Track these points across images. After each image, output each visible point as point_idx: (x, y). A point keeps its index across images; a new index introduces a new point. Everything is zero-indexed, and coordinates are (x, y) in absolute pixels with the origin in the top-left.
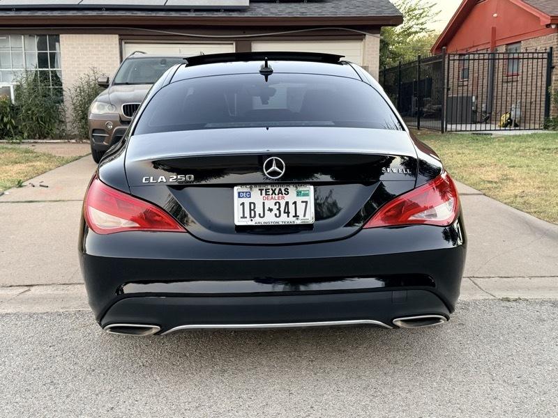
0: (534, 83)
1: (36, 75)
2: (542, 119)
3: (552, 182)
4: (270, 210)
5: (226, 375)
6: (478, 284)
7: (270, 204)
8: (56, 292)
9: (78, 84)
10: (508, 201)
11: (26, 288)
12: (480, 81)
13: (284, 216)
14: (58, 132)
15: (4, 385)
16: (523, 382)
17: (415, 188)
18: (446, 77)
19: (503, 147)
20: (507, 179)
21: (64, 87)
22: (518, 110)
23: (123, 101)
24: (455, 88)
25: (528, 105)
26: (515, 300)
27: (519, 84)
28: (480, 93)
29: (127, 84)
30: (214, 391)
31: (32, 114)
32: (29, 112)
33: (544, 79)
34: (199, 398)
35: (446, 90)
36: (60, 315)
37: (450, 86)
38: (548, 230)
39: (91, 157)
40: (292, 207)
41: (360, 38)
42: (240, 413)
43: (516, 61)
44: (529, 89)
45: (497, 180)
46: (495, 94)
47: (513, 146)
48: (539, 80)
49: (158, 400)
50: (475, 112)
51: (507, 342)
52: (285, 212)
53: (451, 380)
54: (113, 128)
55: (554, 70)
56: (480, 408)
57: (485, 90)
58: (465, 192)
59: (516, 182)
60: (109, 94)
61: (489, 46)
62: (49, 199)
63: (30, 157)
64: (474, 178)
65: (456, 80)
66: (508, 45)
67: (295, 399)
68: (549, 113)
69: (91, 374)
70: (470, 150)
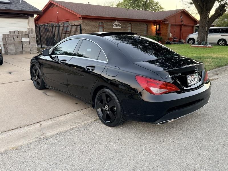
7: (192, 79)
37: (55, 34)
40: (195, 79)
41: (27, 18)
43: (66, 28)
52: (195, 81)
55: (82, 31)
61: (56, 22)
65: (43, 32)
66: (63, 22)
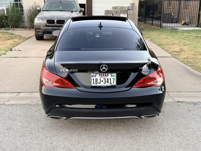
0: (194, 9)
1: (14, 4)
2: (197, 23)
3: (198, 52)
4: (102, 81)
5: (87, 131)
6: (170, 94)
7: (102, 79)
8: (28, 95)
9: (29, 8)
10: (182, 60)
11: (18, 94)
12: (175, 7)
13: (107, 83)
14: (22, 26)
15: (16, 133)
16: (182, 136)
17: (150, 74)
18: (163, 4)
19: (182, 35)
20: (182, 51)
21: (24, 9)
22: (188, 19)
23: (46, 18)
24: (166, 9)
25: (192, 17)
26: (182, 102)
27: (189, 9)
28: (175, 12)
29: (47, 11)
30: (83, 137)
31: (13, 19)
32: (12, 19)
33: (198, 8)
34: (79, 140)
35: (162, 12)
36: (31, 105)
38: (195, 73)
39: (35, 37)
40: (109, 80)
42: (92, 146)
44: (193, 11)
45: (178, 51)
46: (180, 13)
47: (185, 35)
48: (196, 9)
49: (66, 140)
50: (173, 19)
51: (178, 119)
52: (107, 82)
53: (159, 134)
54: (43, 28)
56: (168, 145)
57: (177, 10)
58: (167, 56)
59: (185, 52)
60: (41, 15)
62: (22, 56)
63: (13, 37)
64: (171, 50)
65: (166, 6)
67: (109, 141)
68: (199, 21)
69: (43, 130)
70: (170, 36)
